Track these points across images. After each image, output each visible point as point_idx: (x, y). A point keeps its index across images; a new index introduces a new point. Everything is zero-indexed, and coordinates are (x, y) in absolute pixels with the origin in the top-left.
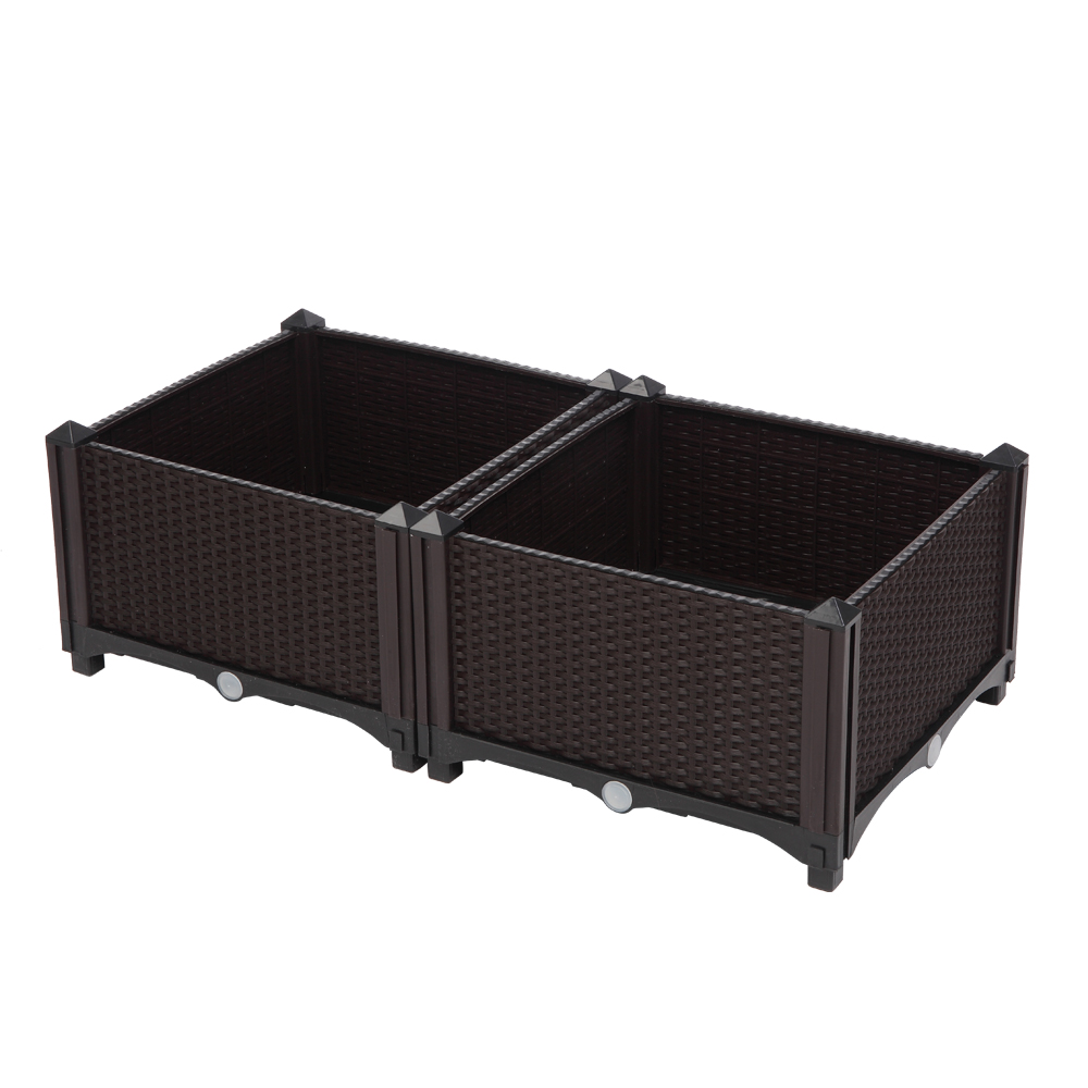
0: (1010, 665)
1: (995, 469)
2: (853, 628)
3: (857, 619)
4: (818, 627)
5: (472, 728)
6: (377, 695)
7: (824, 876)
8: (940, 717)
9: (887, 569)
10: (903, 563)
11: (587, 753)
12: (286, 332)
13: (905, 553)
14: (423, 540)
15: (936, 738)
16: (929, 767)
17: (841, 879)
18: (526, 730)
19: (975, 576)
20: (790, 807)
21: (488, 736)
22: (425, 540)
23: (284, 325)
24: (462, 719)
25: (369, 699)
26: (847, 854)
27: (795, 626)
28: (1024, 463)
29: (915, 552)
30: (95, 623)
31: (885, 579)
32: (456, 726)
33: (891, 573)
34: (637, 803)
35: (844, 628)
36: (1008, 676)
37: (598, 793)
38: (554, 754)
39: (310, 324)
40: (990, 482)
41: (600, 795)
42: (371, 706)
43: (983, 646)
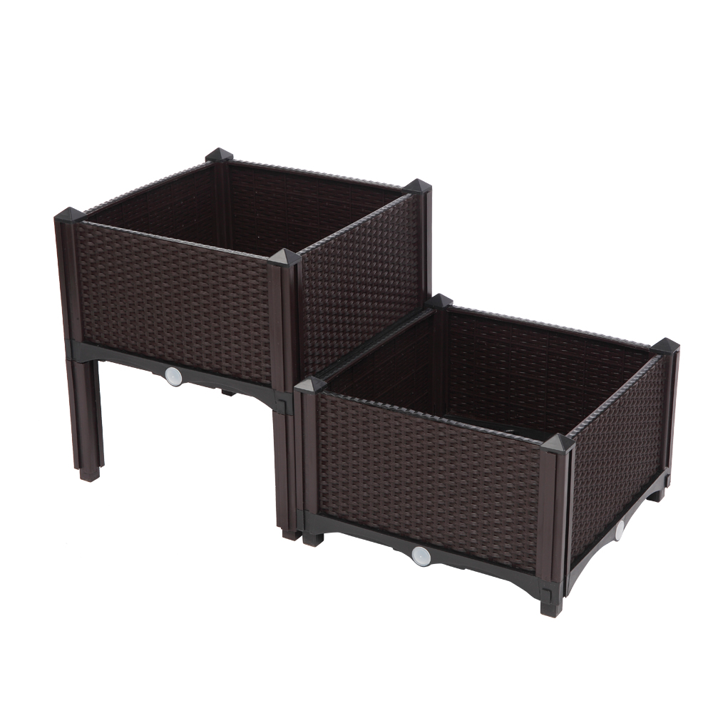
0: (668, 476)
1: (659, 354)
2: (571, 452)
3: (573, 447)
4: (549, 452)
5: (331, 513)
6: (268, 378)
7: (551, 608)
8: (625, 508)
9: (591, 416)
10: (601, 413)
11: (403, 529)
12: (209, 162)
13: (603, 406)
14: (302, 394)
15: (621, 523)
16: (616, 541)
17: (561, 610)
18: (365, 514)
19: (646, 421)
20: (530, 564)
21: (342, 519)
22: (303, 394)
23: (207, 158)
24: (324, 507)
25: (264, 381)
26: (565, 594)
27: (535, 451)
28: (677, 350)
29: (609, 406)
30: (86, 340)
31: (590, 423)
32: (322, 511)
33: (594, 419)
34: (434, 561)
35: (565, 452)
36: (666, 484)
37: (409, 554)
38: (384, 531)
39: (223, 157)
40: (656, 362)
41: (410, 555)
42: (265, 385)
43: (651, 465)
